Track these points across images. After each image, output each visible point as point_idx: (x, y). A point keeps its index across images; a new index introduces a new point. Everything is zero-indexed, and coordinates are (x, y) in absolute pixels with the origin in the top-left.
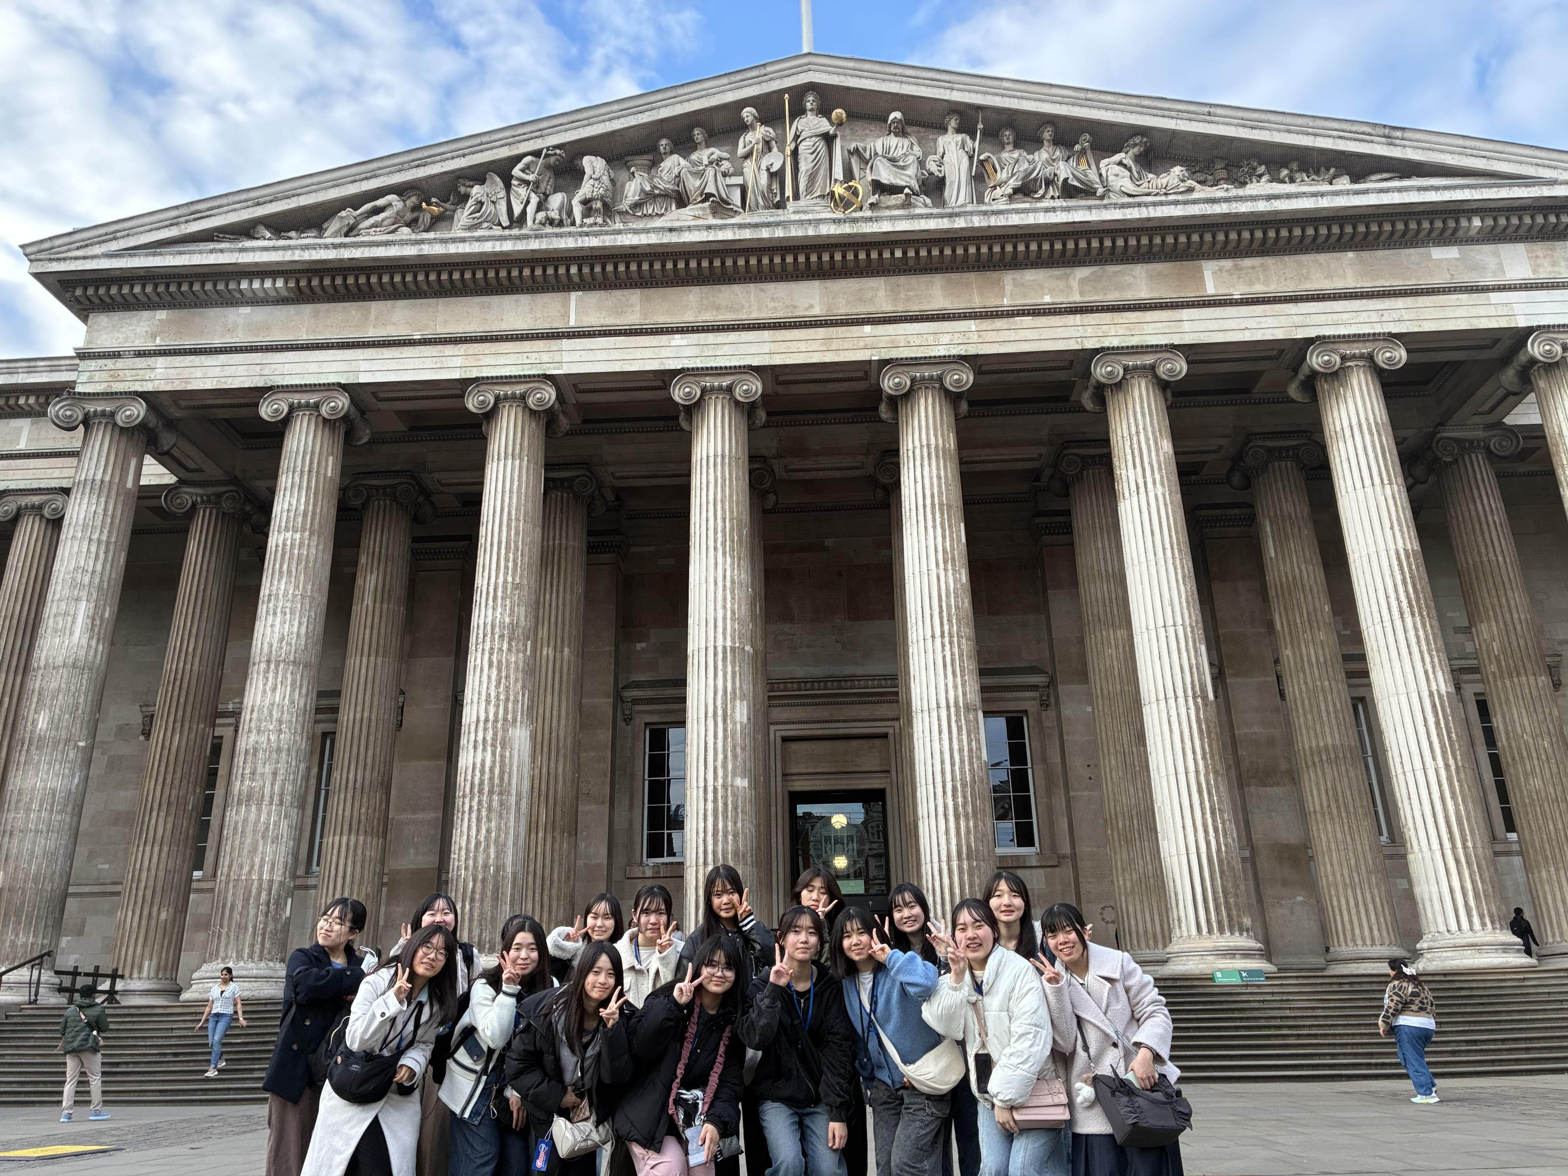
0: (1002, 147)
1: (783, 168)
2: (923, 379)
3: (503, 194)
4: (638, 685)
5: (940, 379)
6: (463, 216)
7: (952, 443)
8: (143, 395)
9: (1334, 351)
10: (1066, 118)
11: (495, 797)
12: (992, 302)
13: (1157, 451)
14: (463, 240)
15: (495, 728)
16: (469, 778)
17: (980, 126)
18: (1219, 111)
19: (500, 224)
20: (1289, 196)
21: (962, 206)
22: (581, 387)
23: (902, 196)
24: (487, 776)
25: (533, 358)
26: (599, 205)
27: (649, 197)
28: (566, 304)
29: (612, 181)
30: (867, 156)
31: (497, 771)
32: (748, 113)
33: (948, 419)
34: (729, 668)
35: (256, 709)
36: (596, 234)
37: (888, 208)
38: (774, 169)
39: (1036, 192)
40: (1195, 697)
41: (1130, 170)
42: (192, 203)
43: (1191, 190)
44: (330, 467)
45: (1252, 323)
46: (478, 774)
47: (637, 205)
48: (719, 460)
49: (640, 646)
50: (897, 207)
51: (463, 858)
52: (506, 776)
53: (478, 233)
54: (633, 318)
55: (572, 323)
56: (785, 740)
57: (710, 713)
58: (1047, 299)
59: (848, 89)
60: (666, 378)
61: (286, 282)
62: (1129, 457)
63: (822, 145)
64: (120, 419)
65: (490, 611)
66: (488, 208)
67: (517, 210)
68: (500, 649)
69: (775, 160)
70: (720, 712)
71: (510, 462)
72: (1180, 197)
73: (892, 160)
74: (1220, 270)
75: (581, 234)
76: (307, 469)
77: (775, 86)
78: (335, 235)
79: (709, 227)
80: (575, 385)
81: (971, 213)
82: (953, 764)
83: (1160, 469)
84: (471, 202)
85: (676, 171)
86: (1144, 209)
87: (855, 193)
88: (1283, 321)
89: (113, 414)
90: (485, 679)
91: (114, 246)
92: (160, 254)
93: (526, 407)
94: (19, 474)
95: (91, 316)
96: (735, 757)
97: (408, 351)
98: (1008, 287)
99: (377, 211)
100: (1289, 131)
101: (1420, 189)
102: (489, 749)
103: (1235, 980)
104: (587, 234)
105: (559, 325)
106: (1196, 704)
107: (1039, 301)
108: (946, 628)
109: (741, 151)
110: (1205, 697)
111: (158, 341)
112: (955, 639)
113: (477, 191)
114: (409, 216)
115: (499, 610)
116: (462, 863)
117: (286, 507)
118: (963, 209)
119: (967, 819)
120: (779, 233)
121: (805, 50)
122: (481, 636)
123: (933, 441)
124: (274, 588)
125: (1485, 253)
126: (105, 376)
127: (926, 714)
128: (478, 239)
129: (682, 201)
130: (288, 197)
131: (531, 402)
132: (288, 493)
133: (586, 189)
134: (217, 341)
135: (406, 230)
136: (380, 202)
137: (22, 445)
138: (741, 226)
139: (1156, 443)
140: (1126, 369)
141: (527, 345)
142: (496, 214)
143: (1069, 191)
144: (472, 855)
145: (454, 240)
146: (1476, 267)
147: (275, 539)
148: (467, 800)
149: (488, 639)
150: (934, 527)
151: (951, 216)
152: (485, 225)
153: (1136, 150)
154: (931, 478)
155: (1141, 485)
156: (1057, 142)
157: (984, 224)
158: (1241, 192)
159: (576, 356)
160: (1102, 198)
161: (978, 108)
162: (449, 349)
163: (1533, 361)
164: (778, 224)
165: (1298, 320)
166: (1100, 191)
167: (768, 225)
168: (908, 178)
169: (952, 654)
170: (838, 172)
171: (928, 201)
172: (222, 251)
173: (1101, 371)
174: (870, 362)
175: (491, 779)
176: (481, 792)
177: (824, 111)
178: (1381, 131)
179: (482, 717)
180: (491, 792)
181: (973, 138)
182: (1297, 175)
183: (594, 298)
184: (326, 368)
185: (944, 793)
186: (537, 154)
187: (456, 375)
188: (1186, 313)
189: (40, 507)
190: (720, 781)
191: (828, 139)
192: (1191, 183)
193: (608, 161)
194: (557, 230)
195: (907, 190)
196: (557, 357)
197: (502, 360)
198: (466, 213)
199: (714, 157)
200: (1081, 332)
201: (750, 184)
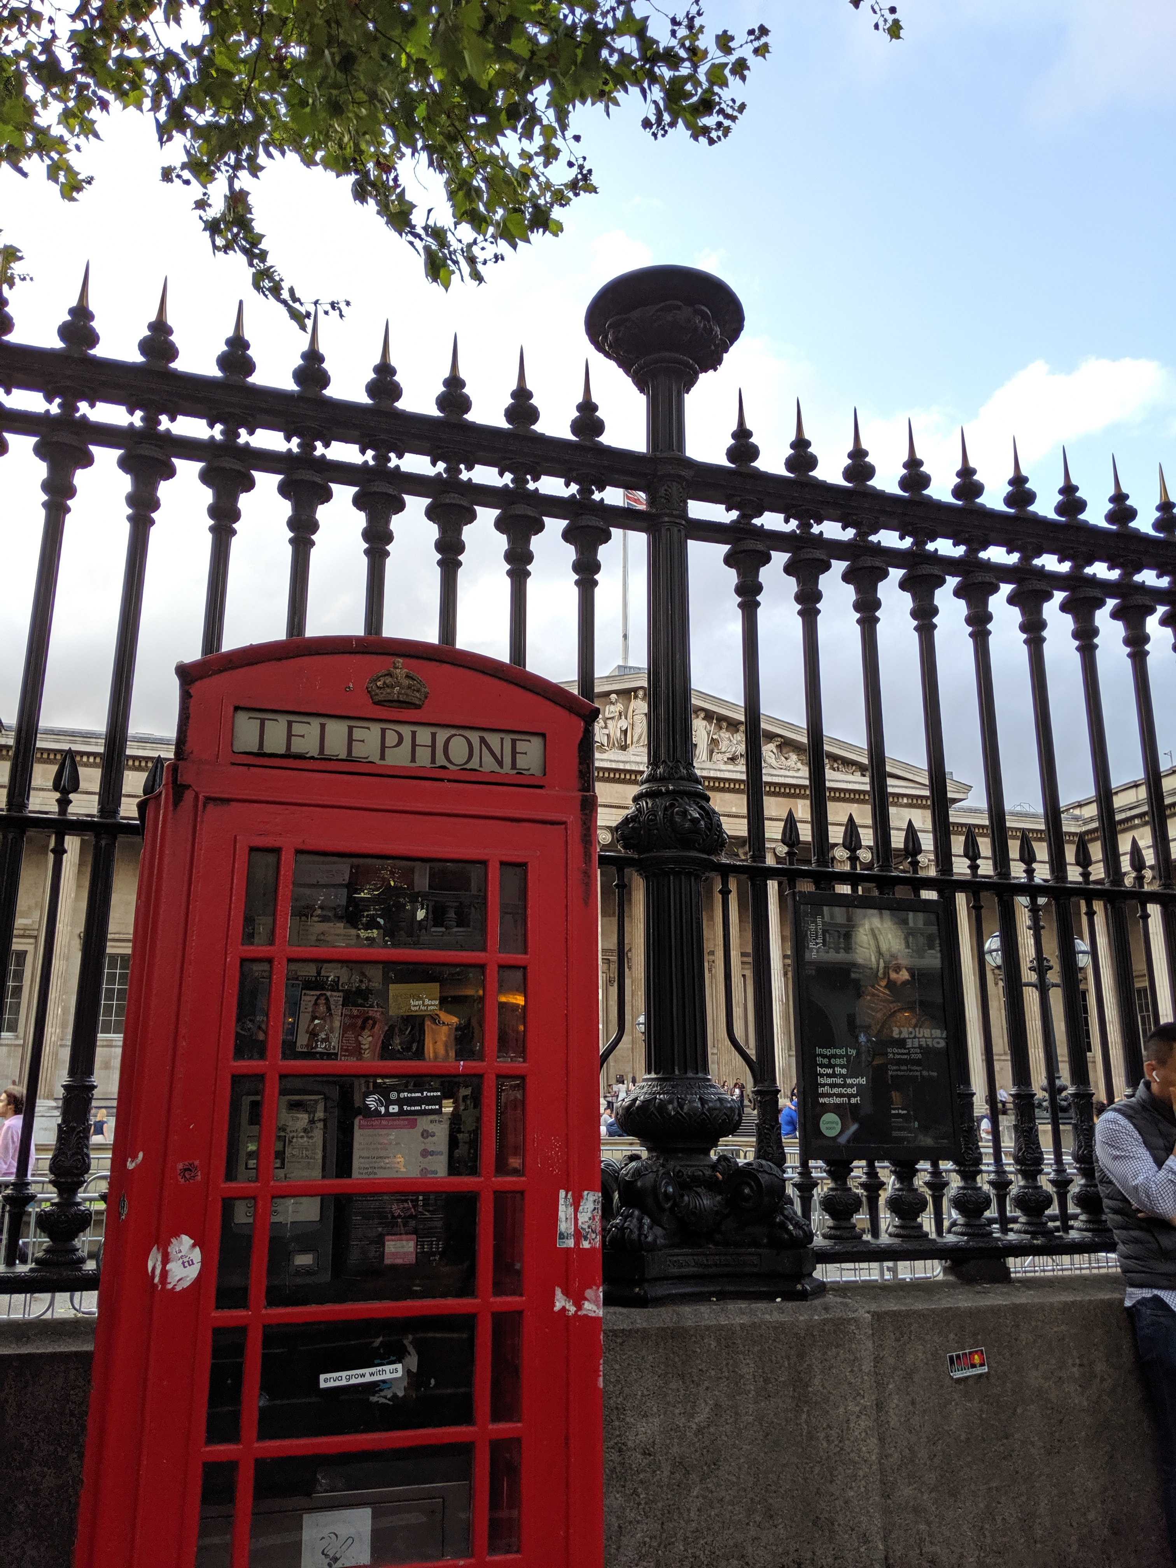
0: (721, 728)
1: (627, 728)
17: (715, 721)
20: (837, 781)
21: (703, 762)
32: (613, 697)
38: (624, 728)
39: (736, 760)
41: (775, 754)
43: (799, 769)
58: (734, 810)
63: (644, 718)
69: (623, 724)
72: (794, 774)
74: (804, 805)
77: (627, 686)
86: (780, 778)
98: (718, 801)
100: (840, 749)
107: (731, 810)
109: (607, 715)
118: (706, 766)
120: (628, 767)
125: (905, 812)
138: (611, 761)
146: (901, 819)
153: (778, 743)
161: (715, 713)
164: (627, 762)
167: (623, 762)
181: (711, 726)
182: (840, 767)
201: (612, 735)
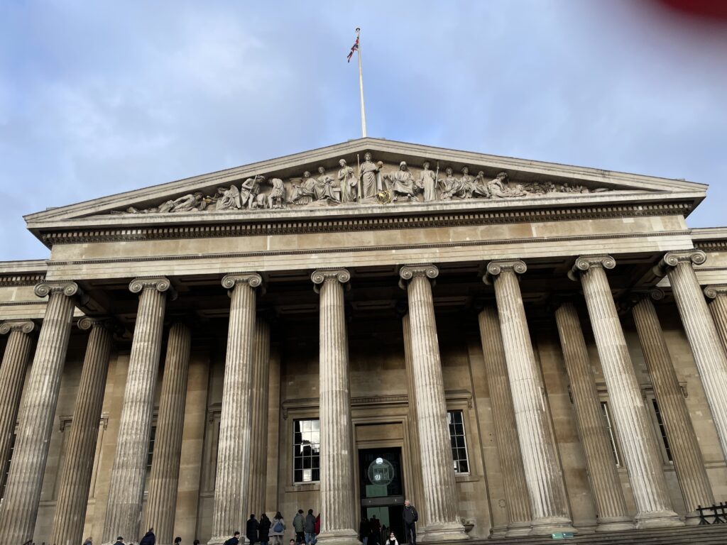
0: (447, 176)
1: (357, 184)
2: (418, 272)
3: (238, 194)
4: (290, 401)
5: (425, 272)
6: (221, 203)
7: (431, 300)
8: (76, 281)
9: (587, 261)
10: (473, 165)
11: (236, 462)
12: (445, 240)
13: (516, 303)
14: (221, 214)
15: (235, 430)
16: (224, 453)
17: (438, 167)
18: (535, 163)
19: (236, 207)
20: (565, 198)
21: (432, 201)
22: (271, 275)
23: (407, 197)
24: (232, 452)
25: (252, 264)
26: (280, 199)
27: (301, 196)
28: (266, 241)
29: (285, 189)
30: (391, 179)
31: (236, 450)
32: (342, 162)
33: (429, 289)
34: (338, 401)
35: (127, 424)
36: (279, 212)
37: (402, 202)
38: (353, 185)
39: (462, 195)
40: (537, 410)
41: (500, 186)
42: (102, 198)
43: (525, 195)
44: (160, 312)
45: (552, 249)
46: (228, 450)
47: (296, 200)
48: (332, 307)
49: (290, 383)
50: (405, 202)
51: (221, 491)
52: (240, 452)
53: (228, 211)
54: (294, 247)
55: (268, 249)
56: (356, 425)
57: (331, 421)
58: (468, 239)
59: (383, 152)
60: (309, 272)
61: (142, 232)
62: (504, 306)
63: (373, 174)
64: (66, 292)
65: (233, 377)
66: (231, 200)
67: (244, 201)
68: (237, 394)
69: (354, 181)
70: (335, 420)
71: (241, 309)
72: (521, 198)
73: (403, 182)
74: (538, 227)
75: (272, 212)
76: (150, 313)
77: (353, 150)
78: (164, 211)
79: (327, 210)
80: (269, 275)
81: (436, 204)
82: (436, 442)
83: (517, 312)
84: (224, 198)
85: (313, 185)
86: (506, 203)
87: (387, 196)
88: (565, 248)
89: (62, 290)
90: (231, 407)
91: (66, 217)
92: (87, 220)
93: (248, 285)
94: (11, 312)
95: (54, 246)
96: (341, 440)
97: (196, 261)
98: (452, 234)
99: (183, 201)
100: (563, 172)
101: (617, 195)
102: (233, 440)
103: (560, 537)
104: (275, 212)
105: (263, 250)
106: (538, 413)
107: (464, 240)
108: (432, 381)
109: (339, 177)
110: (541, 410)
111: (84, 257)
112: (436, 386)
113: (226, 193)
114: (197, 203)
115: (237, 376)
116: (221, 493)
117: (141, 331)
118: (432, 203)
119: (443, 466)
120: (356, 212)
121: (364, 136)
122: (229, 388)
123: (422, 299)
124: (135, 368)
125: (644, 220)
126: (59, 273)
127: (424, 420)
128: (228, 214)
129: (314, 197)
130: (144, 196)
131: (251, 283)
132: (142, 325)
133: (274, 192)
134: (110, 257)
135: (195, 209)
136: (185, 198)
137: (13, 299)
138: (340, 209)
139: (515, 299)
140: (502, 268)
141: (249, 259)
142: (235, 203)
143: (475, 195)
144: (225, 489)
145: (217, 214)
146: (642, 226)
147: (136, 346)
148: (223, 464)
149: (232, 389)
150: (425, 336)
151: (427, 205)
152: (231, 207)
153: (502, 178)
154: (422, 314)
155: (510, 318)
156: (469, 174)
157: (441, 209)
158: (545, 196)
159: (270, 263)
160: (489, 198)
161: (437, 160)
162: (214, 261)
163: (666, 265)
164: (356, 209)
165: (571, 248)
166: (488, 195)
167: (352, 209)
168: (409, 189)
169: (435, 393)
170: (380, 187)
171: (418, 199)
172: (114, 219)
173: (491, 269)
174: (395, 265)
175: (234, 454)
176: (229, 459)
177: (374, 160)
178: (600, 172)
179: (230, 425)
180: (233, 460)
181: (435, 173)
182: (567, 189)
183: (277, 238)
184: (159, 269)
185: (433, 455)
186: (253, 177)
187: (217, 272)
188: (525, 245)
189: (21, 328)
190: (336, 452)
191: (376, 172)
192: (525, 192)
193: (283, 180)
194: (263, 210)
195: (409, 195)
196: (262, 264)
197: (238, 265)
198: (222, 202)
199: (328, 180)
200: (482, 253)
201: (343, 191)
